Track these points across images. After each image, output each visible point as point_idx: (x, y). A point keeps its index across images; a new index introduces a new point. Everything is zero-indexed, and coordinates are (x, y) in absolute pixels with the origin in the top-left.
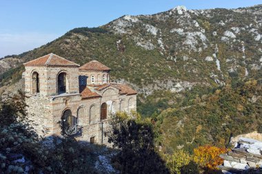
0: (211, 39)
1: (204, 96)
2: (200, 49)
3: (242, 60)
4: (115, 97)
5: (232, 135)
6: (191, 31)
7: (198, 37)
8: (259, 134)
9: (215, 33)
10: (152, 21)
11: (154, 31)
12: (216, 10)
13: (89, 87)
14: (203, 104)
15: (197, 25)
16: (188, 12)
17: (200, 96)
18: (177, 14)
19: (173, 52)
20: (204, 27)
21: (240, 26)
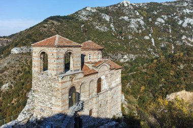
0: (148, 23)
1: (145, 65)
2: (140, 31)
3: (170, 38)
4: (107, 72)
5: (167, 93)
6: (134, 18)
7: (139, 22)
8: (187, 92)
9: (150, 20)
10: (106, 11)
11: (107, 18)
12: (151, 3)
13: (87, 65)
14: (145, 71)
15: (138, 14)
16: (131, 4)
17: (142, 65)
18: (123, 6)
19: (121, 33)
20: (142, 15)
21: (167, 15)
